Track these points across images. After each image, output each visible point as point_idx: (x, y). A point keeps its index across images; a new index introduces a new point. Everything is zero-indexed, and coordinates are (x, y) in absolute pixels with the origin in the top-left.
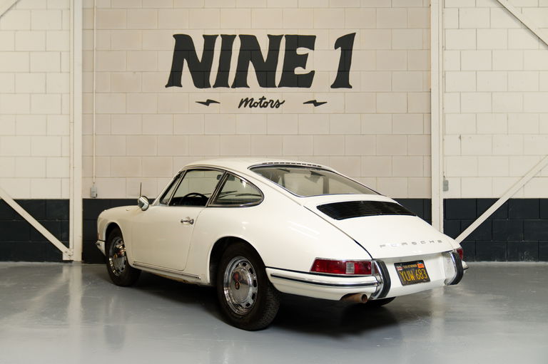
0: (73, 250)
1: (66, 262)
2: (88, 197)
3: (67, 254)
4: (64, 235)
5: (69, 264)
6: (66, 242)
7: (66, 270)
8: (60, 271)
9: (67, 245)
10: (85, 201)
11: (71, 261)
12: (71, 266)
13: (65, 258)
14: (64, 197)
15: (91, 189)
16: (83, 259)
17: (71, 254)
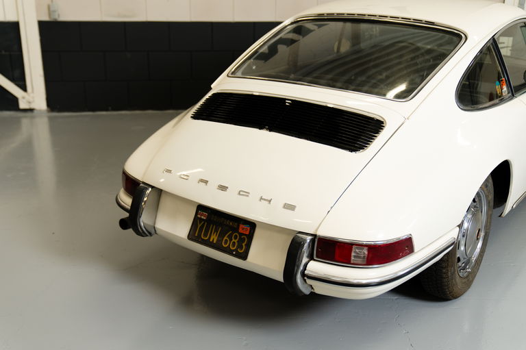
0: (34, 95)
1: (25, 110)
2: (46, 18)
3: (24, 100)
4: (17, 73)
5: (29, 114)
6: (21, 83)
7: (25, 122)
8: (18, 121)
9: (24, 88)
10: (42, 24)
11: (31, 110)
12: (33, 117)
13: (22, 105)
14: (11, 18)
15: (49, 7)
16: (48, 105)
17: (31, 100)
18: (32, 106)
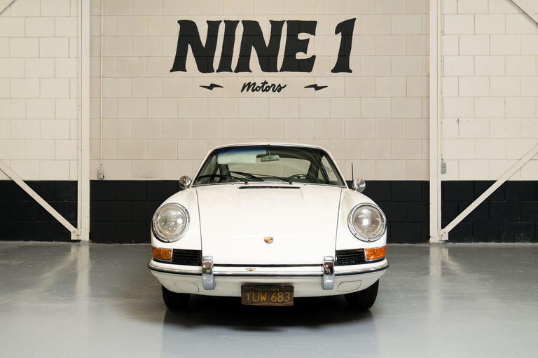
0: (82, 230)
1: (75, 241)
2: (95, 178)
3: (75, 234)
4: (72, 215)
5: (77, 243)
6: (74, 222)
7: (74, 249)
8: (68, 250)
9: (75, 225)
10: (92, 182)
11: (79, 241)
12: (79, 245)
13: (73, 237)
14: (73, 178)
15: (98, 171)
16: (90, 238)
17: (79, 233)
18: (80, 238)
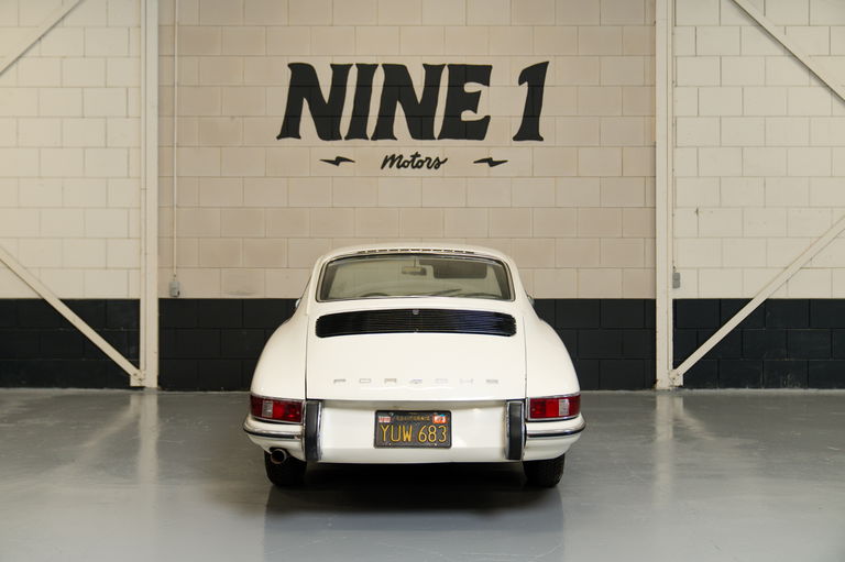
0: (146, 372)
1: (136, 388)
2: (166, 295)
3: (137, 378)
4: (132, 350)
5: (139, 392)
6: (135, 359)
7: (134, 400)
8: (126, 402)
9: (137, 365)
10: (162, 302)
11: (142, 388)
12: (142, 394)
13: (134, 383)
14: (133, 296)
15: (170, 285)
16: (159, 383)
17: (142, 377)
18: (143, 384)
